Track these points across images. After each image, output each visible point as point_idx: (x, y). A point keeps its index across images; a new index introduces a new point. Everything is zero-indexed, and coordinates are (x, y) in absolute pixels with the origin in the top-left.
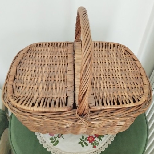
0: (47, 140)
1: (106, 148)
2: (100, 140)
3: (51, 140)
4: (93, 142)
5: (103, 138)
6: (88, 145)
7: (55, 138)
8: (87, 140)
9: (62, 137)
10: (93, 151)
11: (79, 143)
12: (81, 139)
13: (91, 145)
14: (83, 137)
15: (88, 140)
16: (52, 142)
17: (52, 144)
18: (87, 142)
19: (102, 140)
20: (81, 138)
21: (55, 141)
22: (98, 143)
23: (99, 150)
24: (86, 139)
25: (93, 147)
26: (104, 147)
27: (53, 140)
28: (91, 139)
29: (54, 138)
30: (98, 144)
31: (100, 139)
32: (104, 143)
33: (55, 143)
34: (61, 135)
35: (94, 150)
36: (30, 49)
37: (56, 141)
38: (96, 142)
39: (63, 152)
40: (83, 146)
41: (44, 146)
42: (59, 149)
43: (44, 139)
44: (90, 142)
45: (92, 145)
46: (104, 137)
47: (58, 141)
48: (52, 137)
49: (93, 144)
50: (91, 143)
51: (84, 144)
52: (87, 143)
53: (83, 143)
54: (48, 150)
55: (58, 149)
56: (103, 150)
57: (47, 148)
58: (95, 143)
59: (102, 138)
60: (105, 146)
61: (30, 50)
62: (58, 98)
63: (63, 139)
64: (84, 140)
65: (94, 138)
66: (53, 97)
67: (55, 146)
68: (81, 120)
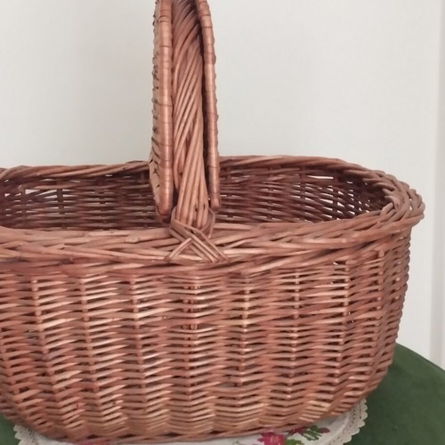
68: (189, 239)
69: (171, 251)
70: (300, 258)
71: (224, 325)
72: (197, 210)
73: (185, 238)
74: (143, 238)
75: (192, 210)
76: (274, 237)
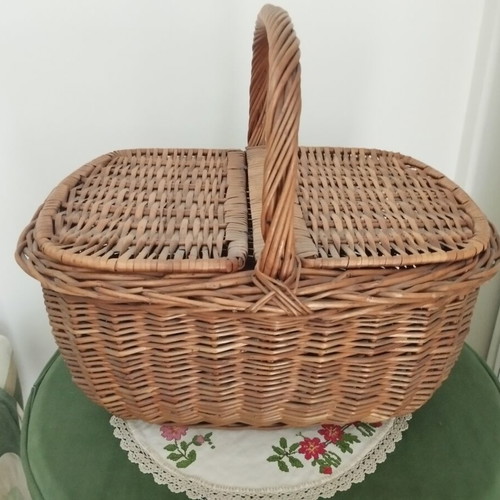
0: (154, 451)
1: (368, 473)
2: (344, 451)
3: (169, 453)
4: (321, 457)
5: (354, 446)
6: (302, 466)
7: (185, 446)
8: (297, 450)
9: (210, 443)
10: (323, 482)
11: (271, 459)
12: (275, 449)
13: (314, 464)
14: (283, 442)
15: (301, 451)
16: (173, 457)
17: (174, 463)
18: (300, 457)
19: (351, 451)
20: (278, 445)
21: (182, 455)
22: (339, 458)
23: (344, 480)
24: (294, 447)
25: (321, 472)
26: (360, 470)
27: (176, 452)
28: (312, 448)
29: (179, 446)
30: (338, 462)
31: (345, 448)
32: (359, 459)
33: (183, 459)
34: (207, 438)
35: (325, 478)
36: (111, 161)
37: (188, 452)
38: (333, 456)
39: (213, 485)
40: (283, 467)
41: (143, 469)
42: (198, 478)
43: (145, 449)
44: (308, 457)
45: (318, 466)
46: (358, 441)
47: (193, 456)
48: (173, 442)
49: (321, 462)
50: (312, 459)
51: (288, 464)
52: (297, 460)
53: (286, 460)
54: (158, 480)
55: (193, 477)
56: (360, 479)
57: (154, 475)
58: (329, 460)
59: (351, 446)
60: (365, 467)
61: (113, 161)
62: (196, 245)
63: (213, 447)
64: (287, 450)
65: (324, 445)
66: (181, 243)
67: (182, 469)
68: (273, 293)
69: (255, 301)
70: (384, 307)
71: (298, 360)
72: (283, 259)
73: (269, 291)
74: (224, 284)
75: (278, 260)
76: (361, 288)
